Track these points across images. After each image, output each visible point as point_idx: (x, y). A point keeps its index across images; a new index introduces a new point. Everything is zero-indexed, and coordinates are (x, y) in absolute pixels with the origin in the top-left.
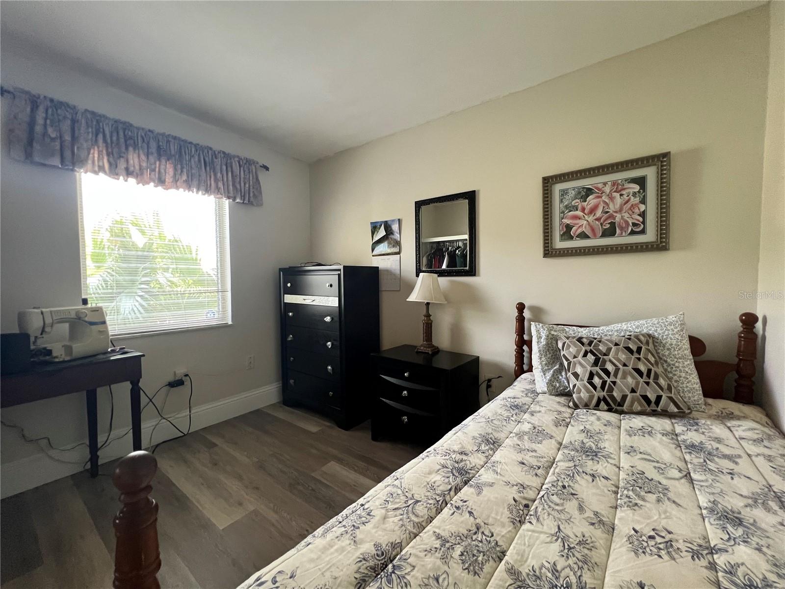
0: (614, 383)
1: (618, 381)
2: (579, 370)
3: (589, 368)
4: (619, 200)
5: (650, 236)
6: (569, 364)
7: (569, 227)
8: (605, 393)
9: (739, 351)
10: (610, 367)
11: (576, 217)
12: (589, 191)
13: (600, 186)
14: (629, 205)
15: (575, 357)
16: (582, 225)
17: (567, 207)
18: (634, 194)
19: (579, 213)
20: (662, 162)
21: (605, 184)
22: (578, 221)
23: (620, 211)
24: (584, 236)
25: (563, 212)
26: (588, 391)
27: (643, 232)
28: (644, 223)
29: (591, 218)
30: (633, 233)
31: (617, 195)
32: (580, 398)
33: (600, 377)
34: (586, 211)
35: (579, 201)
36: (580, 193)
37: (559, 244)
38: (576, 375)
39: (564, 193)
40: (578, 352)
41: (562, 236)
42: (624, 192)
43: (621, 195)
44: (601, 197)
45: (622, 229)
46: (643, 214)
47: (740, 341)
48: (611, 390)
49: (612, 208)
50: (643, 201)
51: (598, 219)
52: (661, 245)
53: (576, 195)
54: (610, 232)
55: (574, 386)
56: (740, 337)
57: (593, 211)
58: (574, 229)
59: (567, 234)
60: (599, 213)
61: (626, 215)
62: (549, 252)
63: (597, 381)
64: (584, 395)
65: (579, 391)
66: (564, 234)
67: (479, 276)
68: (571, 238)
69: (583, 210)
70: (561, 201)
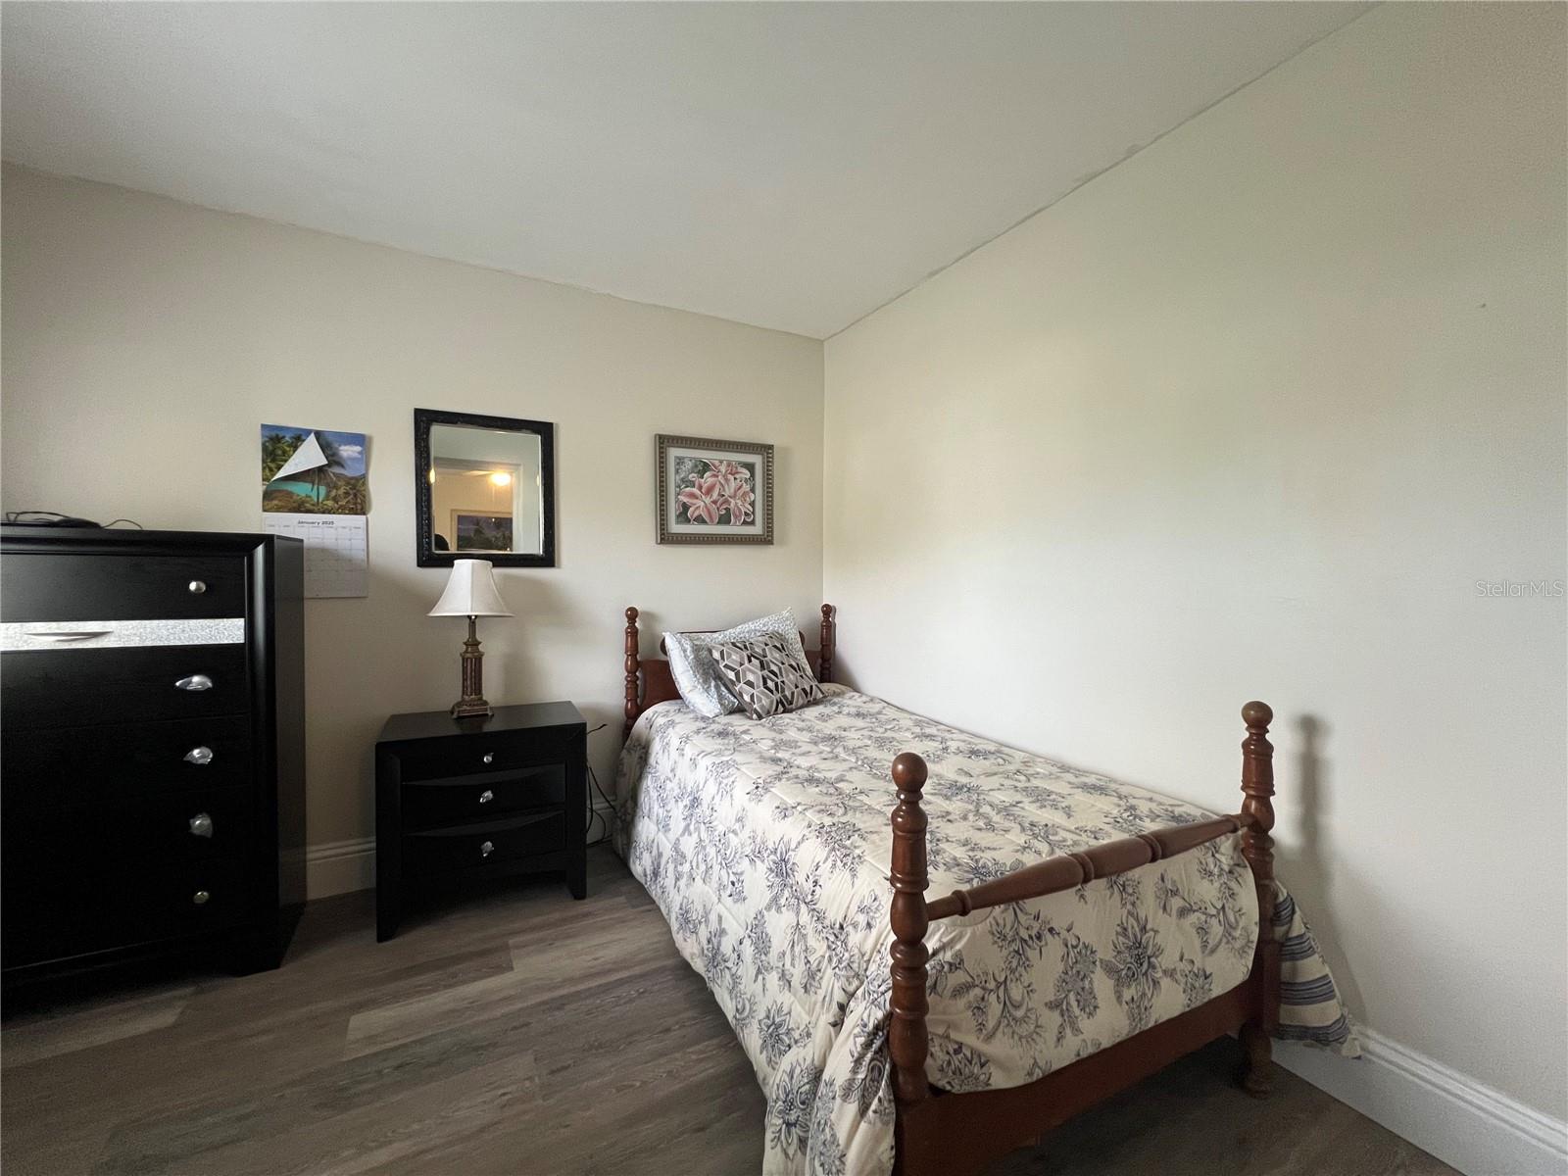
0: (783, 682)
1: (784, 679)
2: (751, 677)
3: (760, 673)
4: (733, 484)
5: (757, 529)
6: (737, 675)
7: (686, 507)
8: (780, 695)
9: (822, 638)
10: (774, 668)
11: (692, 496)
12: (704, 468)
13: (717, 463)
14: (740, 492)
15: (741, 665)
16: (699, 507)
17: (683, 480)
18: (746, 480)
19: (695, 490)
20: (768, 453)
21: (721, 462)
22: (695, 501)
23: (734, 497)
24: (700, 520)
25: (679, 486)
26: (767, 696)
27: (753, 523)
28: (753, 513)
29: (708, 500)
30: (745, 523)
31: (731, 477)
32: (762, 707)
33: (772, 680)
34: (703, 491)
35: (695, 475)
36: (696, 466)
37: (676, 528)
38: (750, 684)
39: (680, 461)
40: (742, 658)
41: (678, 516)
42: (737, 476)
43: (735, 479)
44: (717, 476)
45: (736, 517)
46: (753, 504)
47: (822, 629)
48: (783, 691)
49: (729, 491)
50: (753, 490)
51: (715, 502)
52: (766, 539)
53: (692, 468)
54: (725, 520)
55: (752, 696)
56: (822, 626)
57: (709, 491)
58: (691, 509)
59: (683, 516)
60: (715, 495)
61: (740, 503)
62: (665, 538)
63: (770, 684)
64: (765, 702)
65: (760, 700)
66: (681, 514)
67: (559, 567)
68: (688, 521)
69: (700, 488)
70: (677, 472)
